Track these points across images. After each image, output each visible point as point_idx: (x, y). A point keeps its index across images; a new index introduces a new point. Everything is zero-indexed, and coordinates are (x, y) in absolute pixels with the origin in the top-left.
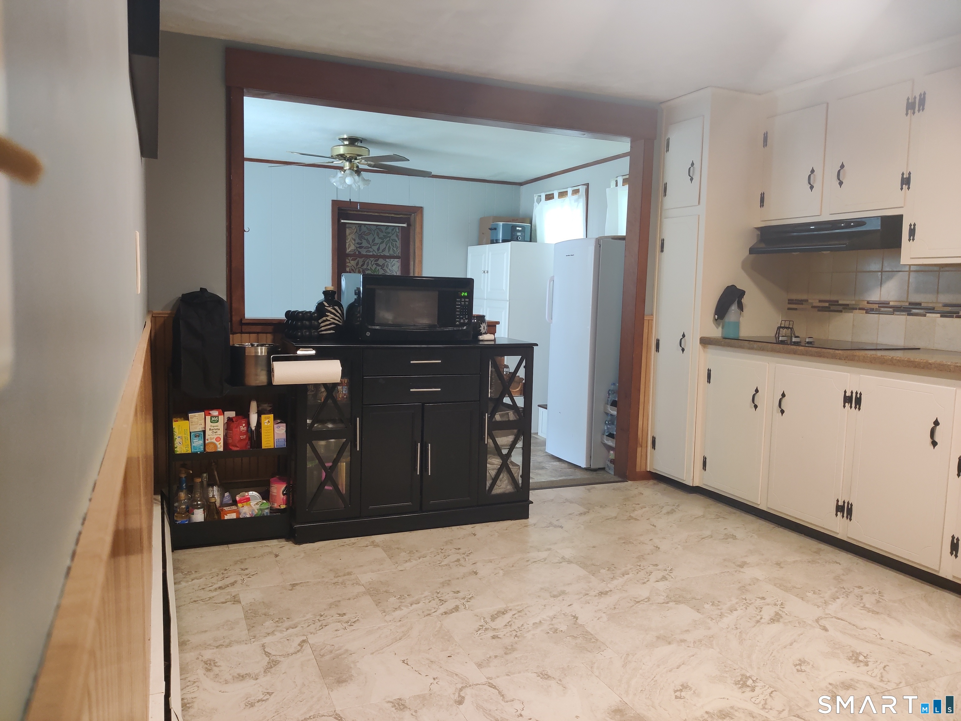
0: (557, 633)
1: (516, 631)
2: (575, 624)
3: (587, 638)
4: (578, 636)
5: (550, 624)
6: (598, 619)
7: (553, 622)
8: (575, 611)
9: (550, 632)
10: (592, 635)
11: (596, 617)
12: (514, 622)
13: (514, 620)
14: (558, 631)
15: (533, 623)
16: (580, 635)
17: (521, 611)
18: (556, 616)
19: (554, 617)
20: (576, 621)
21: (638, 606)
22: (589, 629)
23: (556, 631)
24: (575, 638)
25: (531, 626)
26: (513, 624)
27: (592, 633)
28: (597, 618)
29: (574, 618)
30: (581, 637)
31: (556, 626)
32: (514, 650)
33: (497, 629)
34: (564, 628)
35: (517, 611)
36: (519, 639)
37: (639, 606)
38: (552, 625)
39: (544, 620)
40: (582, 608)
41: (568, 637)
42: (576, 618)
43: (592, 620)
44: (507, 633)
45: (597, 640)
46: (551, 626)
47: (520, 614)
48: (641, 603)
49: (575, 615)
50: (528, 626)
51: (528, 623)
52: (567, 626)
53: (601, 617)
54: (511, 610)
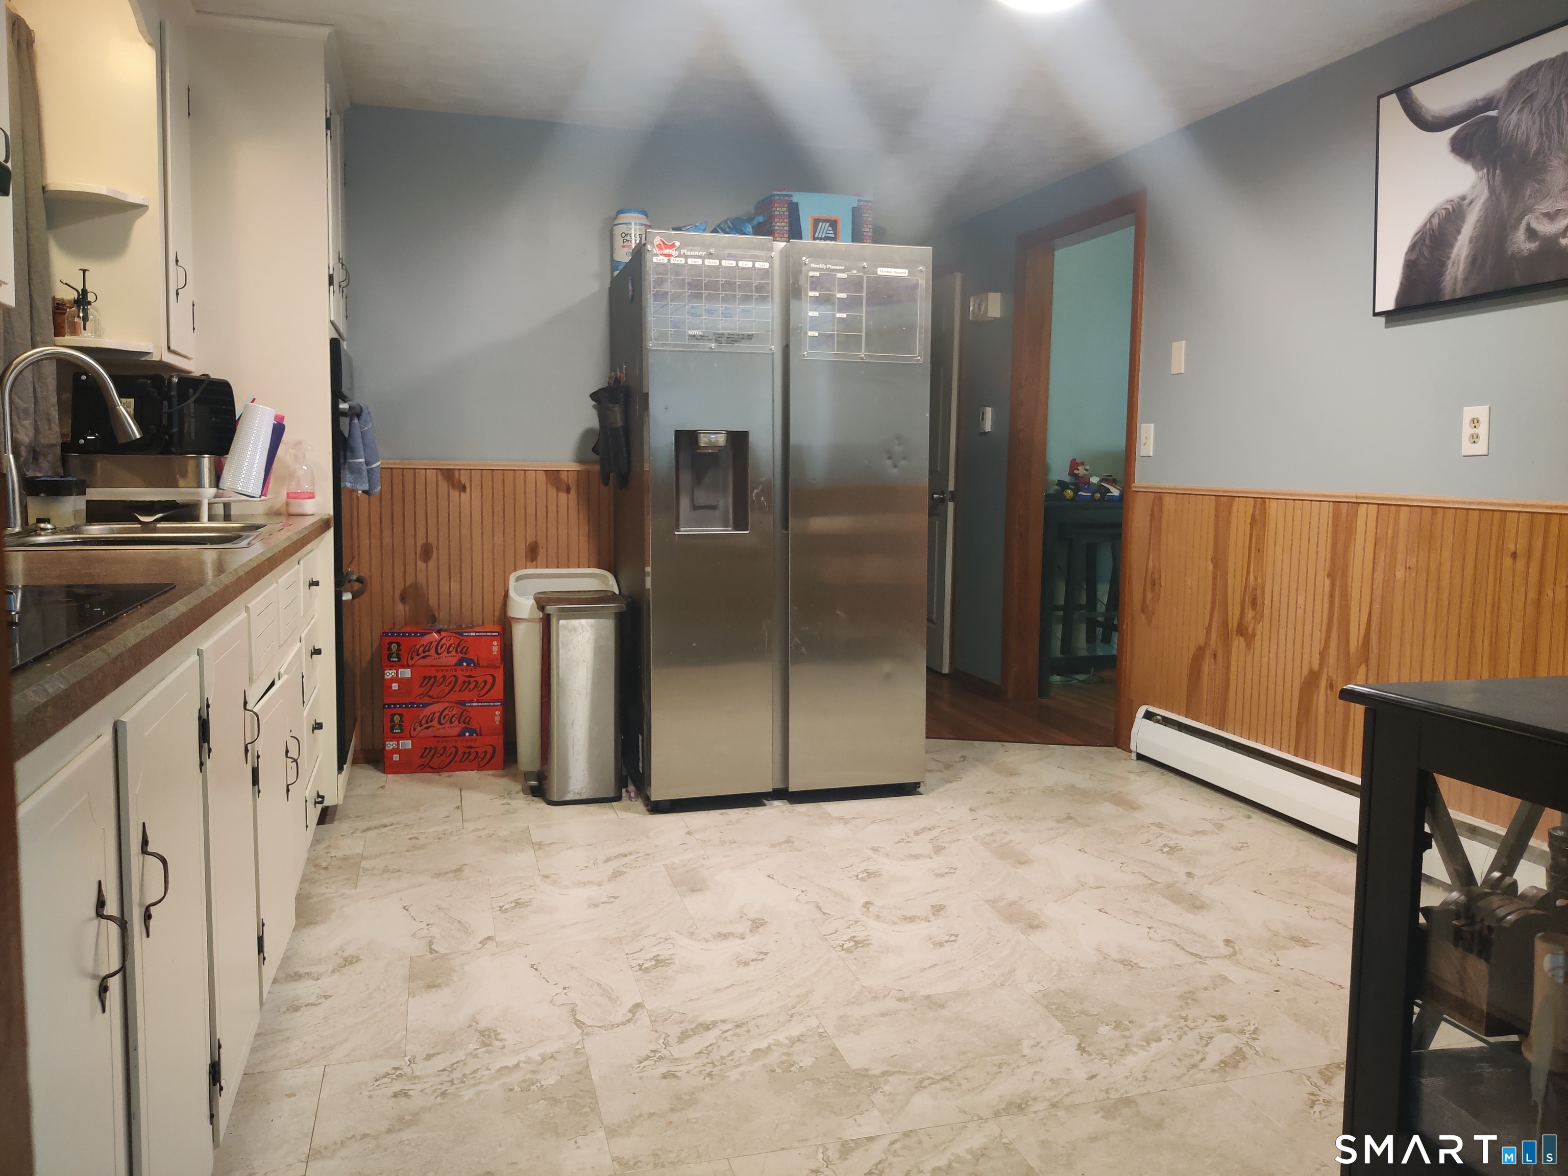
0: (1115, 1022)
1: (1188, 1027)
2: (1084, 1036)
3: (1064, 1011)
4: (1078, 1014)
5: (1130, 1037)
6: (1038, 1043)
7: (1124, 1041)
8: (1082, 1063)
9: (1128, 1023)
10: (1054, 1016)
11: (1042, 1047)
12: (1198, 1044)
13: (1199, 1048)
14: (1114, 1024)
15: (1161, 1041)
16: (1075, 1017)
17: (1191, 1068)
18: (1120, 1053)
19: (1123, 1050)
20: (1080, 1041)
21: (950, 1067)
22: (1059, 1025)
23: (1118, 1025)
24: (1084, 1012)
25: (1163, 1035)
26: (1198, 1040)
27: (1053, 1019)
28: (1039, 1046)
29: (1085, 1048)
30: (1074, 1014)
31: (1117, 1033)
32: (1182, 997)
33: (1222, 1031)
34: (1104, 1030)
35: (1200, 1067)
36: (1180, 1013)
37: (947, 1068)
38: (1124, 1037)
39: (1142, 1047)
40: (1068, 1069)
41: (1095, 1013)
42: (1081, 1049)
43: (1049, 1042)
44: (1203, 1025)
45: (1047, 1007)
46: (1127, 1033)
47: (1192, 1061)
48: (941, 1077)
49: (1082, 1055)
50: (1169, 1037)
51: (1170, 1041)
52: (1097, 1033)
53: (1032, 1047)
54: (1213, 1071)
